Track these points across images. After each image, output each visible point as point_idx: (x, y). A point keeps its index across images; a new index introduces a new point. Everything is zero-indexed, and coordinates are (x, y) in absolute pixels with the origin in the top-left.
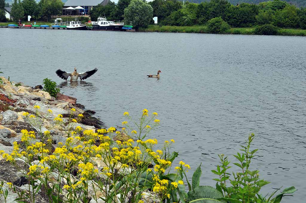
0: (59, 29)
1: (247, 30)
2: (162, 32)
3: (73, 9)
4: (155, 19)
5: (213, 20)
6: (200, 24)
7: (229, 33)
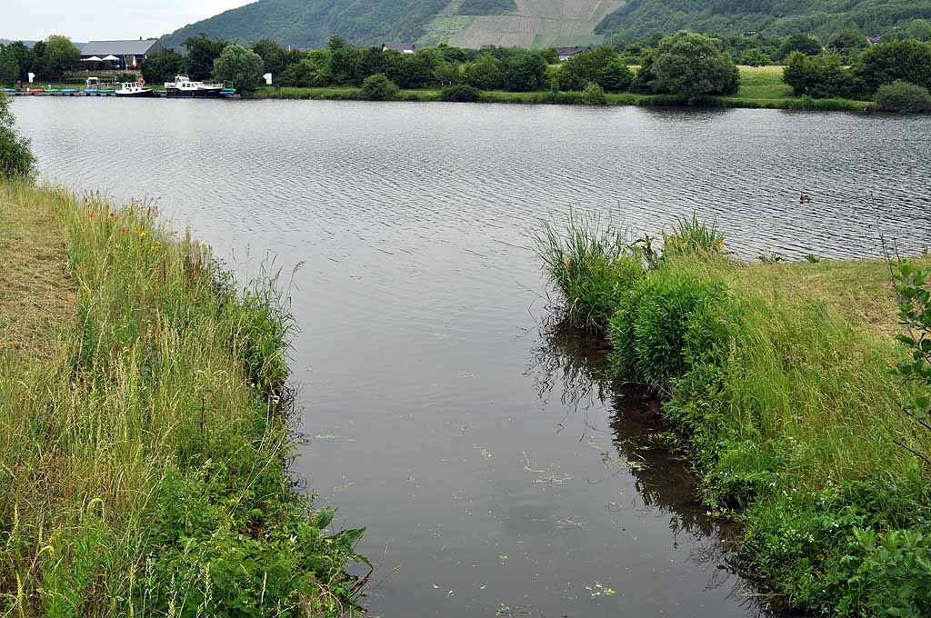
0: (98, 95)
1: (429, 93)
2: (283, 98)
3: (99, 59)
4: (268, 77)
5: (372, 78)
6: (339, 85)
7: (400, 99)
